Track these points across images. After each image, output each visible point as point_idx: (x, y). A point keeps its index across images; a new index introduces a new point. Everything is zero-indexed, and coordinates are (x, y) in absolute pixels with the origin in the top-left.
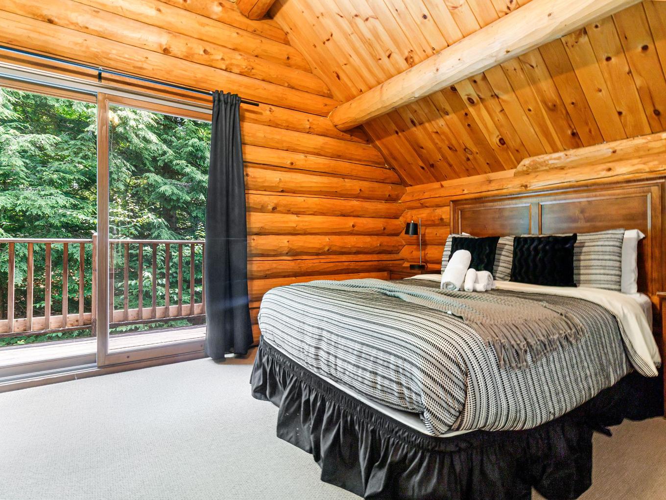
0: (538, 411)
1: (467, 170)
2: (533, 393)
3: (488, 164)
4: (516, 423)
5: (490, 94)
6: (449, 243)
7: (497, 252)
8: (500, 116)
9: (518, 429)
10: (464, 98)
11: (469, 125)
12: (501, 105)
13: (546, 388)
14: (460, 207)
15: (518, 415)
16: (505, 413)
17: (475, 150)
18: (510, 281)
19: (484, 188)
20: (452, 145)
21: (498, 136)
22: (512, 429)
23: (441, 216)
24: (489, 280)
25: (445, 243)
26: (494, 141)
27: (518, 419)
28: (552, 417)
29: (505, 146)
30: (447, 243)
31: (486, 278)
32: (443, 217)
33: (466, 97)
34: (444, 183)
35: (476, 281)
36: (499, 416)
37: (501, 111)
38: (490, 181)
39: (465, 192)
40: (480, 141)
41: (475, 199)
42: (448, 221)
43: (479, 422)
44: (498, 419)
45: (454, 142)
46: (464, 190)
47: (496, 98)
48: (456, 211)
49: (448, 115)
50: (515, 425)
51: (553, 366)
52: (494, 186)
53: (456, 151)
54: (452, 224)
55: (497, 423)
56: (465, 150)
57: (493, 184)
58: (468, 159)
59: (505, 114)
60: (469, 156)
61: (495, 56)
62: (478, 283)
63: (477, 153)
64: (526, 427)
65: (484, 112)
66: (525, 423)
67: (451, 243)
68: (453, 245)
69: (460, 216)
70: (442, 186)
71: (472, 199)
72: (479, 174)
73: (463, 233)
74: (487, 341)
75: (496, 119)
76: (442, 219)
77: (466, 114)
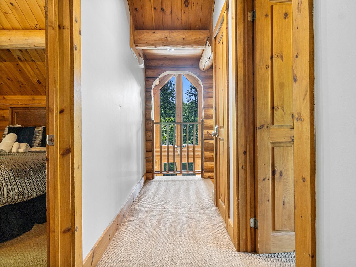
0: (35, 192)
1: (21, 92)
2: (33, 185)
3: (32, 91)
4: (24, 197)
5: (30, 60)
6: (6, 130)
7: (34, 134)
8: (37, 70)
9: (25, 200)
10: (16, 57)
11: (19, 70)
12: (37, 66)
13: (40, 183)
14: (15, 111)
15: (24, 194)
16: (17, 194)
17: (24, 83)
18: (40, 147)
19: (31, 102)
20: (9, 77)
21: (37, 79)
22: (22, 201)
23: (3, 115)
24: (27, 147)
25: (4, 130)
26: (35, 80)
27: (24, 196)
28: (42, 193)
29: (41, 84)
30: (5, 130)
31: (25, 146)
32: (5, 115)
33: (17, 56)
34: (5, 96)
35: (19, 148)
36: (14, 196)
37: (37, 68)
38: (34, 99)
39: (19, 103)
40: (27, 79)
41: (25, 107)
42: (8, 118)
43: (4, 200)
44: (14, 198)
45: (10, 76)
46: (18, 102)
47: (34, 62)
48: (13, 113)
49: (6, 62)
50: (23, 199)
51: (44, 175)
52: (35, 102)
53: (12, 81)
54: (10, 120)
55: (13, 199)
56: (18, 81)
57: (35, 101)
58: (21, 87)
59: (39, 70)
60: (21, 85)
61: (29, 45)
62: (20, 149)
63: (26, 85)
64: (29, 199)
65: (28, 66)
66: (28, 197)
67: (7, 130)
68: (8, 131)
69: (15, 116)
70: (4, 98)
71: (23, 107)
72: (28, 95)
73: (17, 125)
74: (9, 168)
75: (35, 71)
76: (4, 117)
77: (17, 64)
